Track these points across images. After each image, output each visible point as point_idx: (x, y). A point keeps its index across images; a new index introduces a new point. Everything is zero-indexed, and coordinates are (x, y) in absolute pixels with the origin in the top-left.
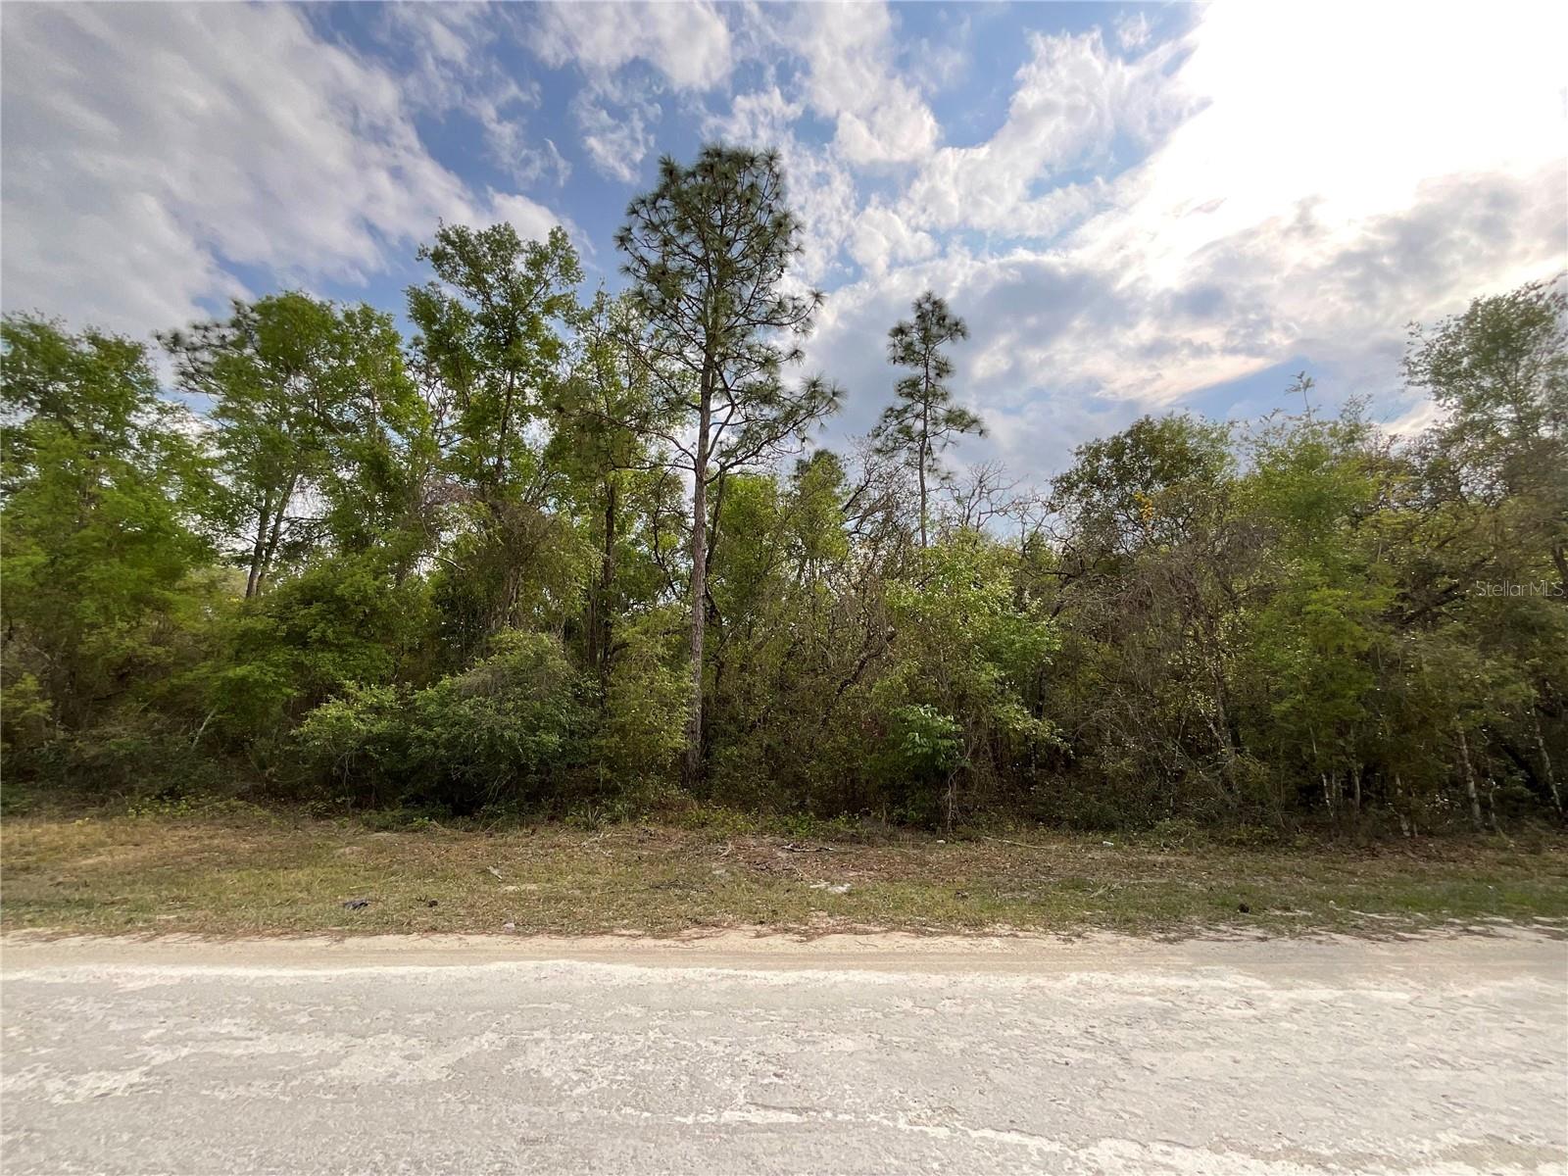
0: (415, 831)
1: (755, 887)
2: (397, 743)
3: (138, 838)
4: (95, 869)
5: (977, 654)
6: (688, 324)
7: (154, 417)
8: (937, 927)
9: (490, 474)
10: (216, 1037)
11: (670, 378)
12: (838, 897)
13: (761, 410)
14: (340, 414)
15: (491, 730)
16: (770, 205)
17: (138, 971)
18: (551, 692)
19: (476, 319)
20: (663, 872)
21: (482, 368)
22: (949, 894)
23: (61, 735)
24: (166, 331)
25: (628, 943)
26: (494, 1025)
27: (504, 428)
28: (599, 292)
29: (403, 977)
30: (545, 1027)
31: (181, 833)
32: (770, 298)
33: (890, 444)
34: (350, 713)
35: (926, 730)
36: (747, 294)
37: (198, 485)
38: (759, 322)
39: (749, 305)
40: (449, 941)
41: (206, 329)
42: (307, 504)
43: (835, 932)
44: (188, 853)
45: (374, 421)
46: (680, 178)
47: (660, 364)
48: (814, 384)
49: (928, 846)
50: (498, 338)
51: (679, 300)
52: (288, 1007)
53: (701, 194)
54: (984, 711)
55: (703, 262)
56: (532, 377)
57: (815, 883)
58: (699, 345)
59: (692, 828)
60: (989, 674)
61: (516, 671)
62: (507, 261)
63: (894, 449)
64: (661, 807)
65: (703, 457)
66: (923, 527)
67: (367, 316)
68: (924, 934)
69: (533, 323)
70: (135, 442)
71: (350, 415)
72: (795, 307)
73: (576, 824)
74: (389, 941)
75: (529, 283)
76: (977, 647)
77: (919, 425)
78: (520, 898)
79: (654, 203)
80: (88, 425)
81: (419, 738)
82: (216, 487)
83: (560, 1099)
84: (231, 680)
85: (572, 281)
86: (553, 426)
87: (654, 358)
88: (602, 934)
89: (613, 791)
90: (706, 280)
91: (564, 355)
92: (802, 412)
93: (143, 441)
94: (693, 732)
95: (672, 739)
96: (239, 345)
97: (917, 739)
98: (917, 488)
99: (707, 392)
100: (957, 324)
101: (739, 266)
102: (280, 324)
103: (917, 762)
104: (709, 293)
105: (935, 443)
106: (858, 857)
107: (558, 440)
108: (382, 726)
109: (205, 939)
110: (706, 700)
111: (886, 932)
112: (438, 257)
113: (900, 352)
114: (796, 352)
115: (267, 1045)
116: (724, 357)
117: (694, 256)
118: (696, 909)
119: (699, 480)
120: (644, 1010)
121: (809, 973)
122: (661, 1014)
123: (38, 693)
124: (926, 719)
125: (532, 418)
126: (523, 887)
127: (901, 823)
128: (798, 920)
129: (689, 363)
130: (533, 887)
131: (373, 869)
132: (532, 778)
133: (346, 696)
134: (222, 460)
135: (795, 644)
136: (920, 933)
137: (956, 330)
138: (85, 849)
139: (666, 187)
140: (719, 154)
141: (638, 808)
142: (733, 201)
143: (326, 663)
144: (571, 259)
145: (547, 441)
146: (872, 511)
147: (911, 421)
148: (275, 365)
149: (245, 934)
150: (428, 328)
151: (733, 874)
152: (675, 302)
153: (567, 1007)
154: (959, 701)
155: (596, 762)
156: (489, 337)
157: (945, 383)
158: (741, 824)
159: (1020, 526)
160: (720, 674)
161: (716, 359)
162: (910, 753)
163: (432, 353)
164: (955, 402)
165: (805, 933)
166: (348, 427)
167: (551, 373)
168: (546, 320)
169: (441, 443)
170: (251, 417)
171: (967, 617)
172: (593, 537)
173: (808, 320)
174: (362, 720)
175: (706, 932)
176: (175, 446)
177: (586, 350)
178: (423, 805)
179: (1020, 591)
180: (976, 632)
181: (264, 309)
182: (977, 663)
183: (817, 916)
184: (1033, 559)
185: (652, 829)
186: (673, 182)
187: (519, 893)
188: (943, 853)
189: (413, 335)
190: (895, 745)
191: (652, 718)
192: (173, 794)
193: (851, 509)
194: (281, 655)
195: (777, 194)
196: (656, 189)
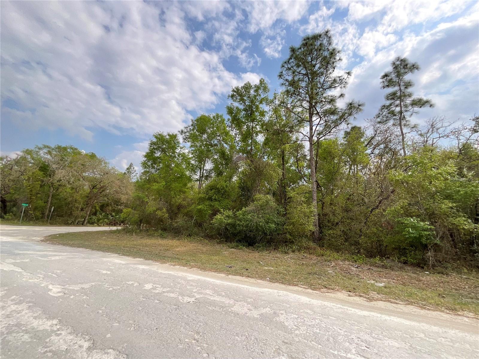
0: (240, 249)
1: (345, 278)
2: (233, 225)
3: (185, 245)
4: (178, 251)
5: (438, 197)
6: (303, 95)
7: (180, 150)
8: (431, 307)
9: (249, 151)
10: (206, 294)
11: (298, 113)
12: (380, 287)
13: (330, 117)
14: (214, 142)
15: (256, 223)
16: (328, 48)
17: (190, 275)
18: (271, 212)
19: (242, 110)
20: (311, 269)
21: (245, 123)
22: (435, 294)
23: (170, 221)
24: (180, 130)
25: (304, 290)
26: (269, 306)
27: (252, 138)
28: (275, 93)
29: (244, 288)
30: (283, 310)
31: (192, 245)
32: (330, 79)
33: (385, 119)
34: (222, 217)
35: (414, 227)
36: (322, 81)
37: (188, 164)
38: (327, 88)
39: (323, 84)
40: (252, 280)
41: (187, 128)
42: (209, 166)
43: (381, 300)
44: (194, 249)
45: (221, 142)
46: (296, 51)
47: (295, 110)
48: (351, 104)
49: (420, 274)
50: (248, 114)
51: (300, 89)
52: (220, 290)
53: (303, 54)
54: (445, 220)
55: (306, 75)
56: (258, 123)
57: (369, 281)
58: (307, 101)
59: (319, 256)
60: (446, 205)
61: (261, 206)
62: (249, 92)
63: (386, 120)
64: (308, 248)
65: (312, 136)
66: (404, 148)
67: (218, 116)
68: (425, 308)
69: (257, 107)
70: (177, 156)
71: (216, 142)
72: (340, 80)
73: (282, 251)
74: (238, 278)
75: (255, 96)
76: (438, 194)
77: (398, 109)
78: (269, 271)
79: (289, 62)
80: (169, 154)
81: (238, 224)
82: (192, 164)
83: (292, 333)
84: (198, 209)
85: (267, 93)
86: (265, 135)
87: (293, 109)
88: (295, 286)
89: (292, 242)
90: (307, 80)
91: (266, 114)
92: (346, 115)
93: (178, 156)
94: (315, 225)
95: (309, 227)
96: (193, 130)
97: (411, 231)
98: (399, 133)
99: (311, 115)
100: (413, 66)
101: (318, 72)
102: (201, 123)
103: (411, 240)
104: (309, 84)
105: (407, 115)
106: (386, 274)
107: (267, 139)
108: (230, 221)
109: (201, 270)
110: (319, 215)
111: (406, 304)
112: (232, 96)
113: (386, 84)
114: (342, 95)
115: (217, 299)
116: (316, 103)
117: (303, 74)
118: (324, 283)
119: (311, 144)
120: (313, 312)
121: (372, 313)
122: (319, 315)
123: (166, 212)
124: (414, 223)
125: (259, 134)
126: (270, 268)
127: (405, 263)
128: (364, 293)
129: (304, 108)
130: (272, 269)
131: (232, 258)
132: (268, 237)
133: (221, 213)
134: (192, 158)
135: (350, 196)
136: (423, 307)
137: (414, 67)
138: (177, 247)
139: (292, 56)
140: (308, 39)
141: (300, 248)
142: (314, 52)
143: (216, 204)
144: (266, 86)
145: (263, 140)
146: (378, 145)
147: (394, 109)
148: (200, 133)
149: (208, 270)
150: (231, 116)
151: (336, 273)
152: (298, 90)
153: (289, 306)
154: (432, 216)
155: (286, 233)
156: (246, 114)
157: (410, 90)
158: (336, 256)
159: (457, 142)
160: (323, 206)
161: (313, 104)
162: (407, 236)
163: (232, 122)
164: (415, 97)
165: (368, 298)
166: (216, 145)
167: (263, 120)
168: (261, 106)
169: (236, 145)
170: (197, 146)
171: (431, 182)
172: (279, 166)
173: (346, 82)
174: (225, 219)
175: (329, 291)
176: (183, 155)
177: (272, 111)
178: (241, 242)
179: (460, 169)
180: (437, 188)
181: (197, 120)
182: (439, 200)
183: (372, 293)
184: (466, 154)
185: (306, 255)
186: (294, 53)
187: (269, 270)
188: (427, 277)
189: (228, 118)
190: (398, 233)
191: (302, 220)
192: (190, 235)
193: (368, 145)
194: (207, 203)
195: (330, 44)
196: (288, 57)
